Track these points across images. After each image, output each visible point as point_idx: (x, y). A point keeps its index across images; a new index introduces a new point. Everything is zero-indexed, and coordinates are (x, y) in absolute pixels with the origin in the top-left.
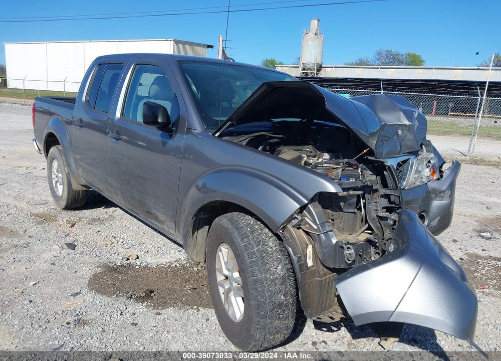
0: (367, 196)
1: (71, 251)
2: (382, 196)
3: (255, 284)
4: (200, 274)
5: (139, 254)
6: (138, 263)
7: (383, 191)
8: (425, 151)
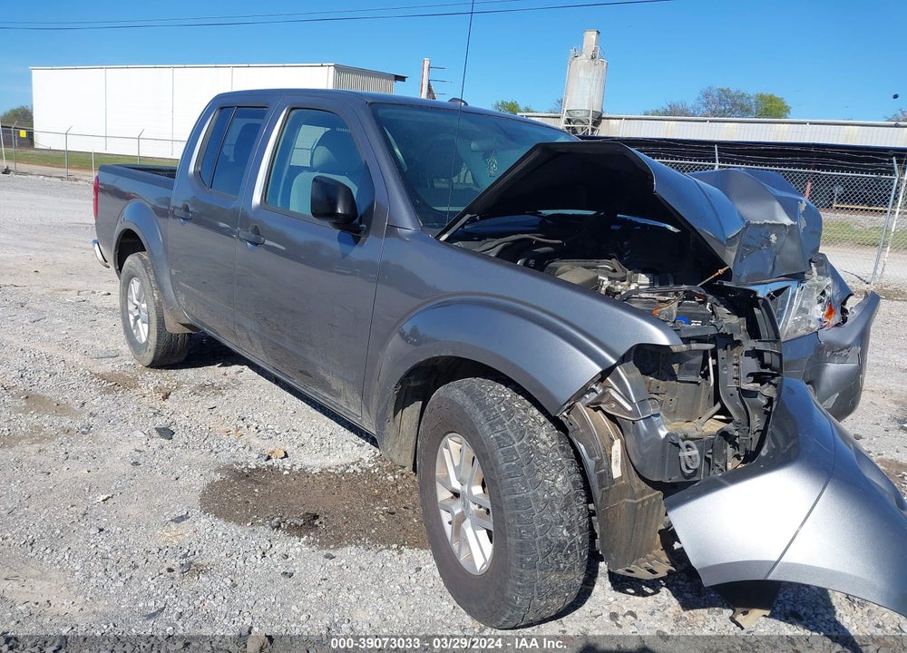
0: (721, 353)
1: (166, 442)
2: (747, 354)
3: (517, 507)
4: (400, 488)
5: (288, 448)
6: (288, 466)
7: (750, 344)
8: (815, 273)
